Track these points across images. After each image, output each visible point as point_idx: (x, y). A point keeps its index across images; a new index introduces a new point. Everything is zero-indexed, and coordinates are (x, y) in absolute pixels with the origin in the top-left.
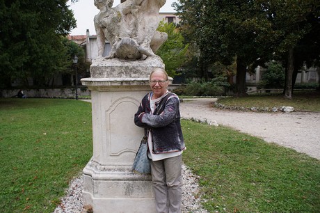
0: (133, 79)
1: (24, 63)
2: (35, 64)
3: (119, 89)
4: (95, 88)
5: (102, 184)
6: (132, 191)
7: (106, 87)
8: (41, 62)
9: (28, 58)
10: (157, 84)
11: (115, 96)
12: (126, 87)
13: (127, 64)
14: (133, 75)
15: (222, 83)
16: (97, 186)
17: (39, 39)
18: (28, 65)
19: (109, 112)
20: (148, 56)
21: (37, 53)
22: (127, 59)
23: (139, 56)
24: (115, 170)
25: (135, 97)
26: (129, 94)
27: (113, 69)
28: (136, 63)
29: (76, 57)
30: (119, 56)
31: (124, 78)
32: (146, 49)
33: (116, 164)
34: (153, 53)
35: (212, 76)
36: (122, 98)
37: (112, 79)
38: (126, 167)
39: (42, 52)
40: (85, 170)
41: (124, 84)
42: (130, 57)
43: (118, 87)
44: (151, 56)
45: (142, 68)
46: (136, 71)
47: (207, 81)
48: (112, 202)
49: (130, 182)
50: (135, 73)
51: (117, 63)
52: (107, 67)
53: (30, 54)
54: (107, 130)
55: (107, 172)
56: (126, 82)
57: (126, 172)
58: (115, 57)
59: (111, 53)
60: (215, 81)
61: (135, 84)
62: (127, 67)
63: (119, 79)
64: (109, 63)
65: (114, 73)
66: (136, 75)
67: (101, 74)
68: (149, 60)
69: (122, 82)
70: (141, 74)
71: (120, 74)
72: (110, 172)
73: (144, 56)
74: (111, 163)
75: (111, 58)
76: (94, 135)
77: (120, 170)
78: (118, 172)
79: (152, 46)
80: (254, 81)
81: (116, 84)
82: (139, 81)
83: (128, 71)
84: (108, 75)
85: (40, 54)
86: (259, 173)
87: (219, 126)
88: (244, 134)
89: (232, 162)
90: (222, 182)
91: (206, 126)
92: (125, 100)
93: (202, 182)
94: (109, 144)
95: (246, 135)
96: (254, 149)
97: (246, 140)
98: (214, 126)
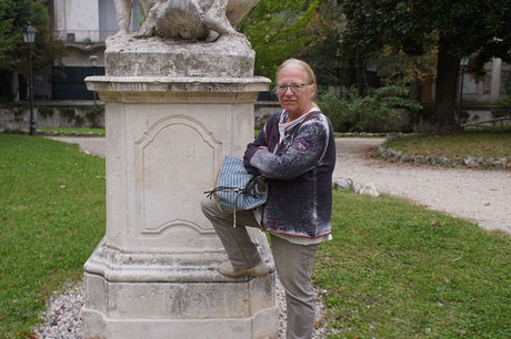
0: (191, 80)
3: (164, 99)
4: (116, 98)
5: (127, 289)
6: (186, 304)
7: (138, 94)
10: (289, 92)
11: (156, 113)
12: (177, 95)
13: (179, 50)
14: (192, 72)
15: (402, 102)
16: (116, 295)
19: (142, 145)
20: (222, 33)
22: (179, 38)
23: (204, 34)
24: (151, 262)
25: (195, 116)
26: (183, 110)
27: (151, 59)
28: (197, 48)
29: (30, 28)
30: (164, 32)
31: (174, 77)
32: (217, 20)
33: (154, 249)
34: (231, 29)
35: (376, 82)
36: (163, 119)
37: (151, 79)
38: (174, 257)
40: (88, 265)
41: (175, 89)
42: (185, 35)
43: (161, 95)
44: (227, 33)
45: (211, 57)
46: (197, 63)
47: (362, 94)
48: (145, 327)
49: (182, 286)
50: (195, 67)
51: (159, 47)
52: (139, 56)
54: (137, 181)
55: (136, 266)
56: (179, 84)
57: (175, 266)
58: (154, 34)
59: (148, 25)
60: (384, 96)
61: (195, 89)
62: (179, 56)
63: (163, 79)
64: (142, 47)
65: (154, 67)
66: (198, 72)
67: (127, 69)
68: (224, 43)
69: (170, 85)
70: (208, 69)
71: (165, 69)
72: (143, 266)
73: (214, 34)
74: (145, 248)
75: (145, 37)
76: (109, 192)
77: (162, 262)
78: (158, 266)
79: (230, 14)
80: (485, 98)
81: (158, 89)
82: (203, 84)
83: (181, 63)
84: (142, 72)
86: (454, 285)
87: (381, 195)
88: (435, 212)
89: (398, 266)
90: (371, 299)
91: (350, 196)
92: (176, 120)
93: (332, 299)
94: (140, 208)
95: (439, 215)
96: (451, 242)
97: (438, 225)
98: (368, 197)
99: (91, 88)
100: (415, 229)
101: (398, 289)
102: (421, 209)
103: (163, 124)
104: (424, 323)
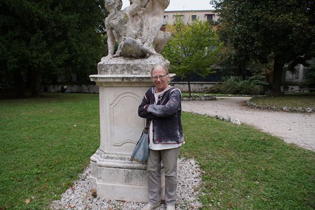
0: (132, 76)
1: (64, 60)
2: (74, 61)
3: (122, 85)
5: (105, 170)
6: (131, 179)
7: (109, 83)
8: (80, 59)
9: (68, 55)
10: (159, 80)
11: (119, 91)
12: (125, 83)
13: (130, 62)
14: (134, 72)
16: (101, 172)
17: (78, 38)
18: (68, 62)
19: (113, 106)
20: (151, 54)
21: (76, 51)
22: (131, 57)
24: (117, 159)
25: (135, 93)
26: (130, 90)
27: (116, 66)
28: (137, 62)
30: (124, 54)
31: (126, 75)
32: (147, 48)
33: (118, 153)
34: (154, 52)
36: (122, 94)
37: (114, 76)
38: (127, 157)
39: (80, 50)
41: (125, 80)
43: (120, 83)
44: (153, 54)
45: (143, 65)
46: (137, 68)
48: (113, 187)
49: (129, 170)
50: (136, 70)
51: (121, 61)
52: (111, 65)
53: (70, 52)
54: (111, 122)
55: (110, 160)
56: (127, 78)
57: (127, 161)
58: (121, 55)
59: (118, 51)
61: (134, 80)
62: (128, 65)
63: (120, 76)
65: (117, 70)
66: (137, 72)
67: (106, 71)
68: (151, 58)
69: (123, 78)
70: (141, 71)
71: (123, 71)
72: (113, 160)
74: (114, 152)
75: (117, 57)
76: (101, 126)
77: (121, 159)
78: (119, 161)
81: (118, 80)
82: (137, 78)
83: (129, 68)
84: (113, 72)
85: (79, 52)
86: (266, 172)
87: (242, 124)
88: (264, 133)
89: (241, 160)
90: (225, 178)
91: (228, 124)
92: (127, 95)
93: (206, 177)
94: (112, 134)
95: (266, 135)
96: (269, 149)
97: (264, 140)
98: (236, 125)
99: (92, 80)
100: (253, 141)
101: (238, 173)
102: (258, 131)
103: (122, 96)
104: (247, 192)
